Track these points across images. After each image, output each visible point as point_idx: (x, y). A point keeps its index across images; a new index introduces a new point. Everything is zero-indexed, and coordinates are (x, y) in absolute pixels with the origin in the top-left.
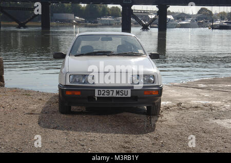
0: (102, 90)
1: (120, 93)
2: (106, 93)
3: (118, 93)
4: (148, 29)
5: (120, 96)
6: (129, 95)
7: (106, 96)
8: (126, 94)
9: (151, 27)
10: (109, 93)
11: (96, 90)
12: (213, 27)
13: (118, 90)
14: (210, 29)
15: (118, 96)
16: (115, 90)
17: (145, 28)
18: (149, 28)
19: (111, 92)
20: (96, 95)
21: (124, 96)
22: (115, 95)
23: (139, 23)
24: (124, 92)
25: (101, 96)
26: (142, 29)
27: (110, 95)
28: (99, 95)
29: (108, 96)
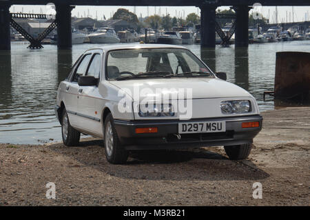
0: (187, 123)
1: (212, 128)
2: (193, 129)
3: (208, 127)
4: (41, 46)
5: (212, 131)
6: (224, 130)
7: (193, 132)
8: (220, 128)
10: (197, 127)
11: (180, 125)
13: (209, 122)
15: (209, 131)
16: (205, 123)
19: (200, 127)
20: (180, 131)
21: (217, 131)
22: (205, 130)
24: (216, 126)
25: (187, 132)
26: (30, 47)
27: (199, 131)
28: (183, 131)
29: (196, 132)
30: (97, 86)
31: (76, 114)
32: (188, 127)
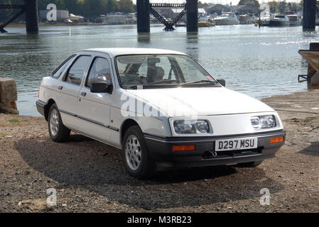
0: (223, 140)
1: (246, 144)
2: (228, 146)
3: (242, 143)
4: (173, 29)
5: (245, 148)
6: (256, 146)
7: (229, 149)
8: (252, 144)
9: (177, 26)
10: (232, 144)
11: (217, 142)
12: (261, 24)
13: (243, 139)
14: (256, 26)
15: (242, 148)
16: (239, 139)
17: (169, 27)
18: (174, 27)
19: (235, 144)
20: (217, 149)
21: (249, 148)
22: (239, 147)
23: (160, 20)
24: (249, 142)
25: (223, 150)
26: (165, 29)
27: (234, 148)
28: (220, 148)
29: (231, 149)
30: (111, 93)
31: (76, 116)
32: (224, 145)
